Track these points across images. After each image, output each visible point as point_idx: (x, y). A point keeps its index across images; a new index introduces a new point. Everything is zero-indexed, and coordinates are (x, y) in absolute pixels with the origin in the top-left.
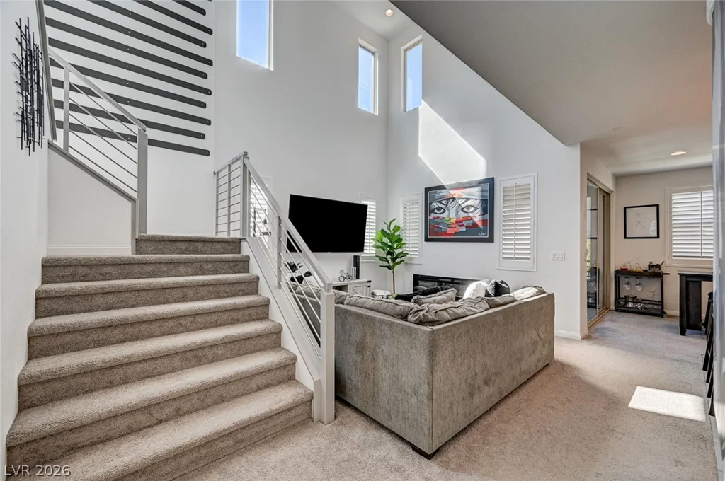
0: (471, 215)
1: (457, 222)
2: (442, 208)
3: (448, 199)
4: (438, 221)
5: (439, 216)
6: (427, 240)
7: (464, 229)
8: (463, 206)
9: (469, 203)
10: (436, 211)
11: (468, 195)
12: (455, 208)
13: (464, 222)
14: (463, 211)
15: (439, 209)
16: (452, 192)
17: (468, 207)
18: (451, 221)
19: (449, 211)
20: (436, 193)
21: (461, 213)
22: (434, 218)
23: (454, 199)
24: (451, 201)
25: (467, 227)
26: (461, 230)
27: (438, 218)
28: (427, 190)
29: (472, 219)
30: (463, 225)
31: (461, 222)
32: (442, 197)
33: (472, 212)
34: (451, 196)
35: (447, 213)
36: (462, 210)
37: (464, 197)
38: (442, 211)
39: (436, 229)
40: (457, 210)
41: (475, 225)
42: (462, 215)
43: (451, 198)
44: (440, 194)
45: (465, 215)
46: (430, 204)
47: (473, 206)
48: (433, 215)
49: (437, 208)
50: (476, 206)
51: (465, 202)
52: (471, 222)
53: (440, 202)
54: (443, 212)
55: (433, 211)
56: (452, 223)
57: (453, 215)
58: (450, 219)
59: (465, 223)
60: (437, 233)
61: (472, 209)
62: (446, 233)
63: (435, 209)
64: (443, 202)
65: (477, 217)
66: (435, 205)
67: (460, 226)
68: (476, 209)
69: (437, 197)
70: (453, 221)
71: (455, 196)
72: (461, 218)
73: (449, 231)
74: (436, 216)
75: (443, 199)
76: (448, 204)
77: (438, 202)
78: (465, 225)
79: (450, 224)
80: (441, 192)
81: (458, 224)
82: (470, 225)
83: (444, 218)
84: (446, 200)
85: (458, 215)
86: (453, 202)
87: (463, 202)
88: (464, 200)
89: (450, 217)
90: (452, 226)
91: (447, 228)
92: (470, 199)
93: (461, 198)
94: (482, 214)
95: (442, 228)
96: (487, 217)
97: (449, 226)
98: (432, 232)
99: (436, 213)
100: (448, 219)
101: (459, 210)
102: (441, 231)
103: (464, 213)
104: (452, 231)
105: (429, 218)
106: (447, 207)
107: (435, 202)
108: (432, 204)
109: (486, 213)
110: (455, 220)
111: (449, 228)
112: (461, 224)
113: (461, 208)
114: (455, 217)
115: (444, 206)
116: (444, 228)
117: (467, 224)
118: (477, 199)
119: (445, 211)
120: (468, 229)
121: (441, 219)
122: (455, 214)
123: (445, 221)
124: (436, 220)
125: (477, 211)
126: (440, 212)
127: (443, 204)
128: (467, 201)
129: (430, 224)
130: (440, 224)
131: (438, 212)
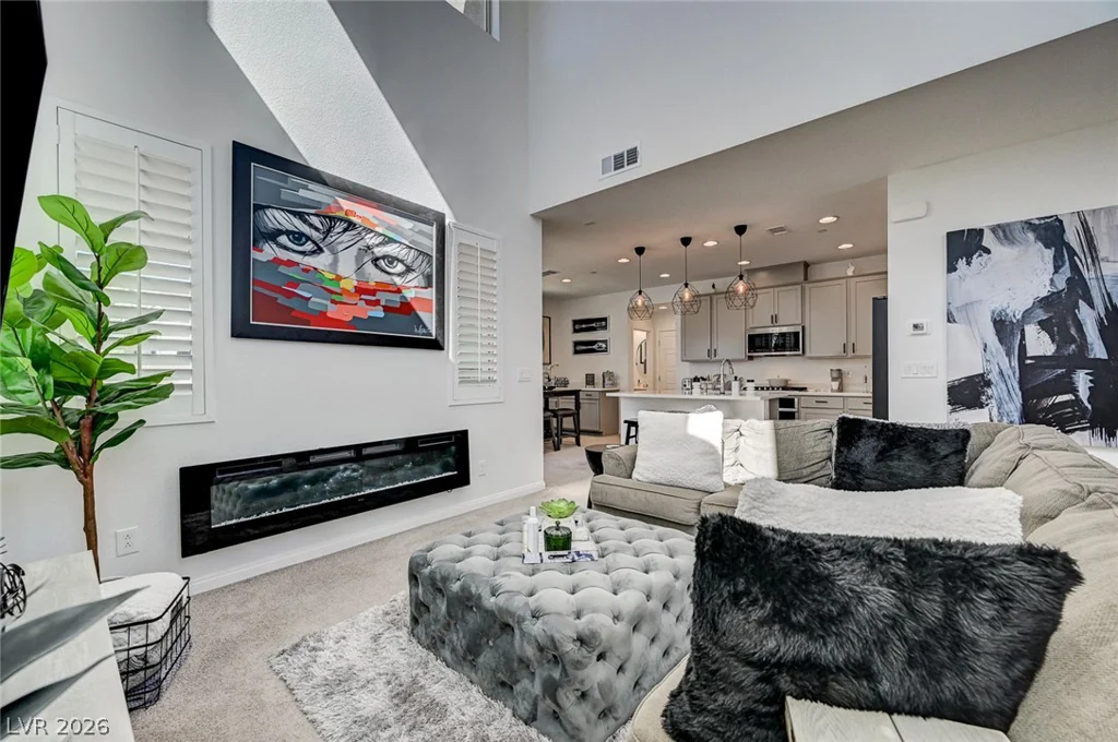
0: (398, 281)
1: (359, 291)
2: (309, 238)
3: (331, 219)
4: (294, 273)
5: (297, 258)
6: (241, 330)
7: (379, 313)
8: (379, 251)
9: (391, 249)
10: (283, 239)
11: (389, 228)
12: (354, 250)
13: (379, 296)
14: (376, 265)
15: (298, 237)
16: (346, 204)
17: (392, 260)
18: (343, 284)
19: (334, 253)
20: (286, 182)
21: (370, 268)
22: (277, 261)
23: (351, 226)
24: (340, 227)
25: (386, 309)
26: (371, 314)
27: (290, 263)
28: (243, 153)
29: (399, 291)
30: (377, 303)
31: (373, 292)
32: (316, 205)
33: (399, 275)
34: (341, 214)
35: (325, 258)
36: (375, 261)
37: (380, 230)
38: (309, 246)
39: (281, 300)
40: (358, 258)
41: (406, 308)
42: (374, 276)
43: (341, 220)
44: (302, 193)
45: (384, 278)
46: (258, 208)
47: (402, 261)
48: (268, 252)
49: (288, 233)
50: (409, 262)
51: (381, 243)
52: (396, 298)
53: (300, 216)
54: (314, 252)
55: (273, 236)
56: (345, 292)
57: (347, 266)
58: (339, 278)
59: (383, 297)
60: (287, 313)
61: (400, 268)
62: (322, 316)
63: (280, 232)
64: (315, 221)
65: (413, 289)
66: (277, 218)
67: (368, 302)
68: (409, 270)
69: (286, 194)
70: (349, 284)
71: (354, 219)
72: (372, 284)
73: (333, 311)
74: (284, 255)
75: (313, 211)
76: (329, 231)
77: (295, 214)
78: (383, 303)
79: (339, 291)
80: (306, 188)
81: (363, 297)
82: (398, 306)
83: (316, 269)
84: (325, 217)
85: (363, 274)
86: (347, 233)
87: (377, 242)
88: (380, 239)
89: (339, 273)
90: (345, 301)
91: (328, 303)
92: (396, 242)
93: (372, 231)
94: (423, 285)
95: (310, 298)
96: (431, 294)
97: (334, 297)
98: (269, 306)
99: (286, 248)
100: (334, 276)
101: (365, 260)
102: (304, 310)
103: (378, 272)
104: (345, 314)
105: (254, 254)
106: (329, 240)
107: (283, 210)
108: (268, 212)
109: (429, 285)
110: (355, 283)
111: (333, 302)
112: (373, 298)
113: (371, 256)
114: (354, 277)
115: (315, 235)
116: (318, 302)
117: (387, 301)
118: (411, 248)
119: (320, 250)
120: (391, 315)
121: (306, 271)
122: (355, 268)
123: (323, 281)
124: (282, 269)
125: (410, 276)
126: (300, 249)
127: (312, 226)
128: (387, 243)
129: (259, 278)
130: (302, 285)
131: (291, 245)
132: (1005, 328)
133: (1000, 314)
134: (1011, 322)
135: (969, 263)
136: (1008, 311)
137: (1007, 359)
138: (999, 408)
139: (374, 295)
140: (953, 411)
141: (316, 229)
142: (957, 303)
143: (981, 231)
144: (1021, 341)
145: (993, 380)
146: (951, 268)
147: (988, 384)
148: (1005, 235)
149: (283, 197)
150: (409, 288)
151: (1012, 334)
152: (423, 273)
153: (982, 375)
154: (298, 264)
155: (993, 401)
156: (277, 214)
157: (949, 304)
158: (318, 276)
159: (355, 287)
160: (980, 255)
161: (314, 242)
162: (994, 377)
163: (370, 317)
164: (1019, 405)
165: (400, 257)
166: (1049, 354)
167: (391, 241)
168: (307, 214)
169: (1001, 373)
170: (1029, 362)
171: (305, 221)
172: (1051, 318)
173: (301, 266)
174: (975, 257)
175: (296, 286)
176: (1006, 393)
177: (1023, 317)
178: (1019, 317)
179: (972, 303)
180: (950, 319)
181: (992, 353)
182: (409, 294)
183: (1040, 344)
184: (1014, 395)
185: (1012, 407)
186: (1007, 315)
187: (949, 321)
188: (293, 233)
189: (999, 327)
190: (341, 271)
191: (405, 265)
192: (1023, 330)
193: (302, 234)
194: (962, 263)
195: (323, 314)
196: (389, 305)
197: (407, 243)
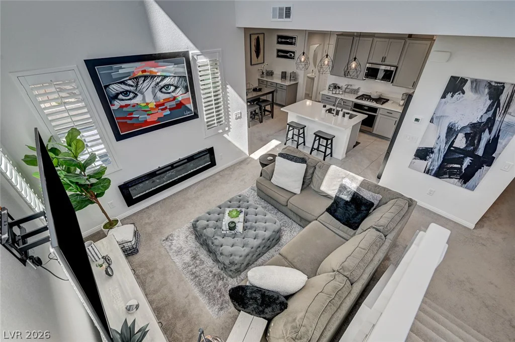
0: (173, 94)
1: (157, 106)
2: (130, 92)
3: (136, 78)
4: (129, 109)
6: (119, 138)
7: (168, 112)
10: (120, 96)
12: (150, 89)
14: (161, 92)
15: (126, 93)
18: (150, 106)
19: (142, 93)
20: (112, 69)
21: (159, 95)
22: (122, 107)
25: (170, 109)
26: (165, 114)
27: (127, 106)
28: (91, 64)
30: (166, 108)
31: (163, 104)
32: (128, 74)
33: (173, 92)
35: (139, 98)
36: (160, 90)
38: (132, 95)
39: (129, 122)
42: (162, 97)
43: (141, 77)
44: (121, 71)
46: (106, 87)
47: (172, 85)
48: (117, 104)
49: (121, 93)
50: (175, 84)
51: (162, 80)
53: (123, 83)
54: (134, 97)
55: (116, 97)
56: (152, 109)
57: (149, 98)
58: (148, 104)
59: (168, 105)
60: (133, 126)
61: (172, 88)
63: (118, 94)
64: (130, 82)
65: (181, 95)
66: (115, 88)
67: (162, 110)
68: (176, 87)
70: (152, 105)
72: (162, 101)
73: (149, 119)
74: (123, 103)
75: (128, 78)
76: (137, 85)
77: (121, 83)
78: (168, 107)
79: (149, 109)
80: (121, 68)
81: (159, 108)
82: (175, 106)
83: (137, 104)
84: (133, 79)
85: (157, 98)
86: (145, 82)
87: (159, 81)
88: (160, 78)
89: (147, 102)
90: (152, 112)
91: (146, 116)
92: (167, 77)
93: (156, 76)
94: (184, 92)
95: (139, 117)
96: (189, 95)
97: (148, 113)
98: (125, 126)
99: (123, 100)
100: (145, 104)
101: (156, 92)
102: (138, 122)
103: (163, 94)
104: (154, 118)
105: (112, 108)
106: (138, 89)
107: (116, 83)
108: (111, 87)
109: (187, 91)
110: (155, 104)
111: (148, 115)
112: (164, 107)
113: (158, 89)
114: (154, 101)
115: (132, 89)
116: (143, 117)
117: (170, 106)
118: (175, 77)
119: (136, 95)
120: (172, 111)
121: (134, 106)
122: (153, 97)
123: (141, 108)
124: (125, 109)
125: (178, 90)
126: (128, 98)
127: (129, 85)
128: (164, 79)
129: (118, 116)
130: (134, 113)
131: (124, 98)
132: (451, 131)
133: (452, 125)
134: (455, 130)
135: (452, 96)
136: (456, 125)
137: (444, 145)
138: (432, 163)
139: (164, 105)
140: (415, 159)
141: (132, 86)
142: (438, 114)
143: (467, 80)
144: (454, 139)
145: (435, 152)
146: (444, 97)
147: (432, 152)
148: (476, 87)
149: (114, 77)
150: (178, 96)
151: (452, 135)
152: (183, 87)
153: (432, 148)
154: (130, 105)
155: (431, 159)
156: (115, 86)
157: (434, 113)
158: (139, 106)
159: (155, 105)
160: (459, 94)
161: (133, 92)
162: (436, 151)
163: (164, 115)
164: (439, 164)
165: (171, 83)
166: (462, 148)
167: (165, 77)
168: (126, 80)
169: (439, 150)
170: (452, 148)
171: (126, 84)
172: (471, 133)
173: (131, 105)
174: (457, 93)
175: (132, 114)
176: (437, 158)
177: (461, 129)
178: (459, 129)
179: (444, 116)
180: (432, 121)
181: (440, 140)
182: (180, 98)
183: (460, 142)
184: (439, 159)
185: (436, 163)
186: (455, 126)
187: (430, 122)
188: (123, 92)
189: (449, 130)
190: (148, 101)
191: (174, 86)
192: (457, 135)
193: (127, 91)
194: (450, 95)
195: (146, 121)
196: (171, 107)
197: (173, 75)
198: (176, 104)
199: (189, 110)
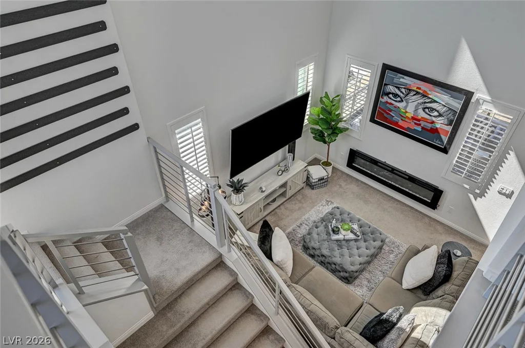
1: (413, 118)
2: (399, 96)
3: (410, 90)
4: (391, 107)
5: (393, 102)
6: (373, 121)
7: (419, 129)
9: (433, 105)
12: (416, 103)
13: (421, 122)
14: (424, 111)
15: (396, 95)
17: (432, 109)
19: (407, 103)
20: (396, 76)
25: (423, 128)
26: (416, 128)
27: (391, 104)
28: (386, 67)
30: (420, 125)
31: (419, 120)
32: (405, 84)
33: (434, 116)
35: (404, 104)
36: (424, 109)
38: (399, 99)
39: (385, 115)
42: (421, 114)
43: (414, 91)
44: (402, 80)
46: (385, 84)
47: (438, 111)
48: (385, 99)
49: (393, 94)
50: (441, 112)
51: (430, 102)
53: (398, 88)
54: (400, 101)
55: (388, 94)
56: (407, 117)
57: (411, 109)
58: (406, 112)
59: (423, 123)
60: (386, 119)
61: (436, 114)
62: (396, 124)
63: (390, 93)
64: (403, 90)
65: (440, 123)
66: (391, 89)
67: (415, 123)
68: (440, 115)
69: (396, 80)
70: (410, 115)
72: (420, 117)
73: (401, 123)
74: (389, 101)
75: (403, 87)
76: (408, 94)
77: (396, 87)
78: (422, 125)
79: (405, 117)
80: (403, 78)
81: (414, 121)
82: (429, 129)
83: (399, 107)
84: (407, 89)
85: (417, 112)
86: (415, 96)
87: (427, 101)
88: (429, 100)
90: (406, 120)
91: (400, 119)
92: (437, 102)
93: (426, 97)
94: (446, 123)
95: (393, 116)
96: (449, 128)
97: (403, 118)
98: (381, 116)
99: (391, 98)
100: (404, 111)
101: (419, 108)
102: (391, 119)
103: (424, 113)
104: (405, 125)
105: (381, 99)
106: (407, 98)
107: (393, 86)
108: (388, 86)
109: (450, 124)
110: (412, 115)
111: (402, 120)
112: (418, 122)
114: (413, 113)
115: (402, 95)
116: (396, 118)
117: (424, 125)
118: (445, 106)
119: (402, 101)
120: (424, 131)
121: (395, 107)
122: (414, 110)
123: (400, 112)
124: (388, 105)
125: (440, 118)
126: (395, 99)
127: (401, 92)
128: (433, 102)
129: (380, 106)
130: (393, 112)
131: (393, 98)
139: (419, 122)
141: (403, 93)
149: (394, 81)
150: (437, 123)
152: (448, 119)
154: (393, 104)
156: (391, 87)
158: (399, 110)
161: (401, 98)
163: (414, 129)
165: (437, 109)
167: (435, 102)
168: (401, 88)
171: (400, 90)
175: (391, 111)
182: (438, 126)
188: (394, 94)
190: (408, 110)
191: (439, 113)
193: (397, 95)
195: (397, 123)
196: (425, 127)
197: (444, 104)
198: (431, 128)
199: (441, 140)
